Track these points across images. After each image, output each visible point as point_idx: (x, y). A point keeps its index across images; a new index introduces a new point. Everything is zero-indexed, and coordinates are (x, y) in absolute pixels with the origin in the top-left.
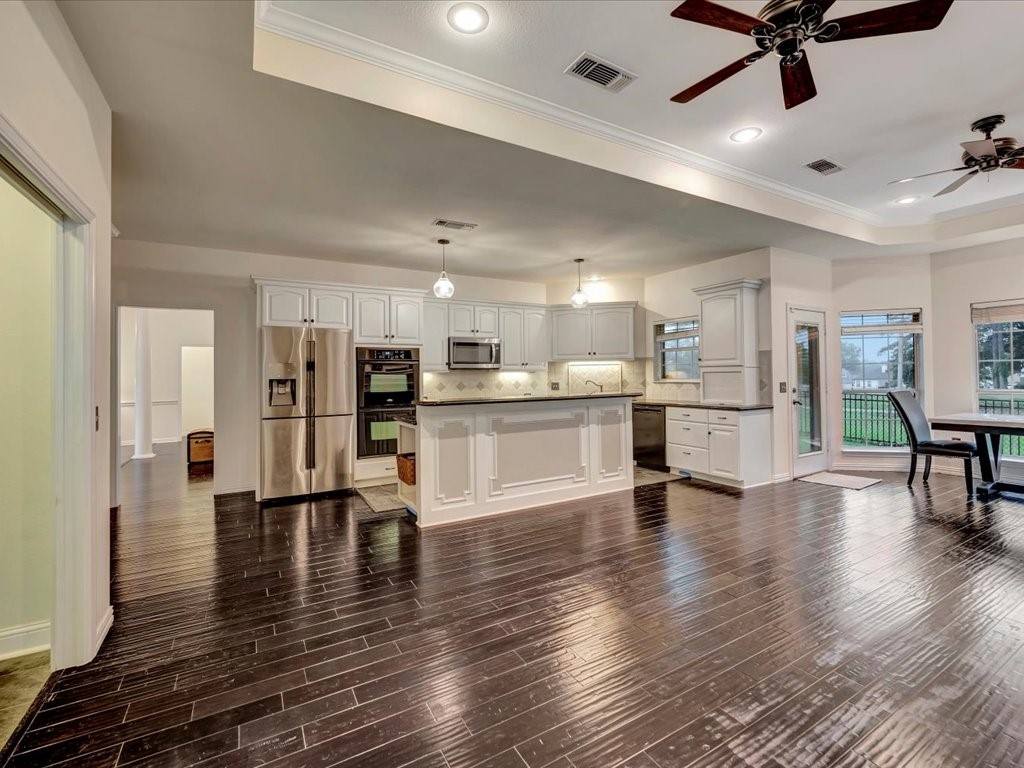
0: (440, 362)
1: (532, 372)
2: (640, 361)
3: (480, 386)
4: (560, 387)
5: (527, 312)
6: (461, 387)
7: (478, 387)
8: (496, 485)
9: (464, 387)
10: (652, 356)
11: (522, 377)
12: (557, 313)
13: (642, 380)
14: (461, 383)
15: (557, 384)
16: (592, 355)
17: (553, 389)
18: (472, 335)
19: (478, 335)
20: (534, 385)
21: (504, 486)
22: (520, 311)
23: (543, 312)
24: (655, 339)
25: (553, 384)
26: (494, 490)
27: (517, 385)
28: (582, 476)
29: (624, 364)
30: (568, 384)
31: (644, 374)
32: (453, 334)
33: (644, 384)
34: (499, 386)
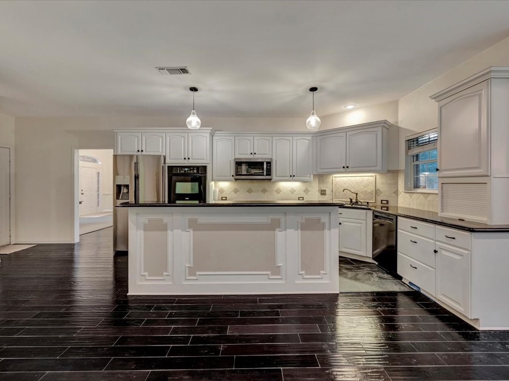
0: (229, 175)
1: (304, 182)
2: (393, 173)
3: (264, 191)
4: (327, 193)
5: (295, 138)
6: (250, 191)
7: (262, 191)
8: (192, 271)
9: (252, 191)
10: (404, 168)
11: (295, 185)
12: (320, 138)
13: (394, 190)
14: (250, 189)
15: (325, 191)
16: (346, 169)
17: (322, 194)
18: (252, 156)
19: (256, 156)
20: (306, 191)
21: (198, 273)
22: (290, 138)
23: (310, 138)
24: (407, 153)
25: (322, 191)
26: (190, 275)
27: (293, 191)
28: (279, 274)
29: (378, 176)
30: (332, 191)
31: (396, 184)
32: (238, 156)
33: (396, 193)
34: (278, 191)
